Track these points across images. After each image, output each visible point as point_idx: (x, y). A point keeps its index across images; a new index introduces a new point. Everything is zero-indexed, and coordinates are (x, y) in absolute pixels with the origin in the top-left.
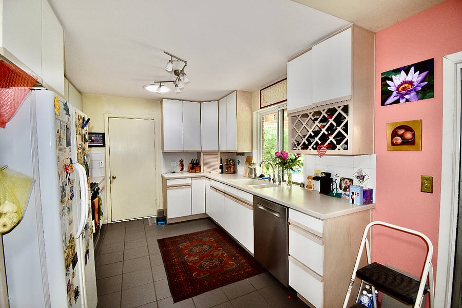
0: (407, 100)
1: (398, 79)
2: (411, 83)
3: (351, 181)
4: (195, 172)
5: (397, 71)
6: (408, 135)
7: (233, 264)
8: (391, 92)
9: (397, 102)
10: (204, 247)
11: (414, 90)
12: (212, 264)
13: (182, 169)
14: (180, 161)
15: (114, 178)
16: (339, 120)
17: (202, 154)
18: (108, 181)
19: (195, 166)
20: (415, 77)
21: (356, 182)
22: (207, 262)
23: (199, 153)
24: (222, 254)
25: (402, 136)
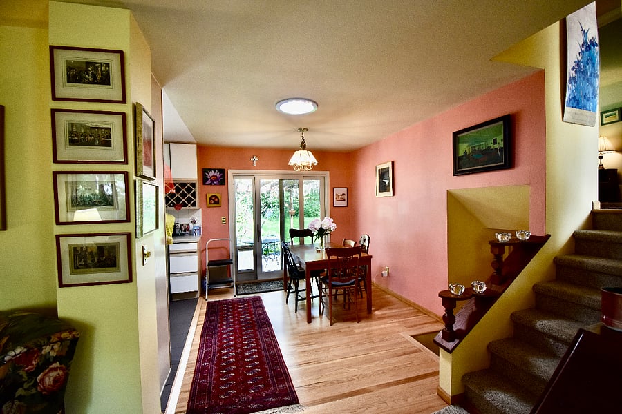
0: (215, 184)
1: (211, 174)
2: (216, 176)
3: (188, 225)
5: (211, 170)
6: (216, 200)
8: (208, 179)
9: (210, 184)
11: (218, 180)
16: (189, 190)
20: (218, 174)
21: (191, 224)
25: (214, 200)
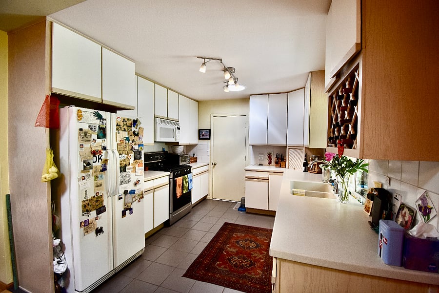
4: (280, 167)
7: (259, 274)
10: (252, 244)
12: (241, 263)
13: (270, 163)
14: (269, 154)
15: (215, 164)
17: (288, 148)
18: (212, 166)
19: (281, 160)
22: (238, 259)
23: (284, 148)
24: (260, 258)
